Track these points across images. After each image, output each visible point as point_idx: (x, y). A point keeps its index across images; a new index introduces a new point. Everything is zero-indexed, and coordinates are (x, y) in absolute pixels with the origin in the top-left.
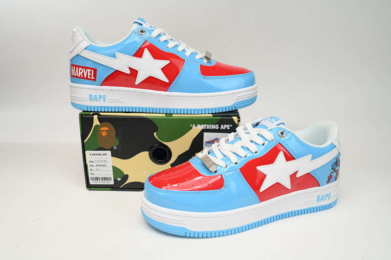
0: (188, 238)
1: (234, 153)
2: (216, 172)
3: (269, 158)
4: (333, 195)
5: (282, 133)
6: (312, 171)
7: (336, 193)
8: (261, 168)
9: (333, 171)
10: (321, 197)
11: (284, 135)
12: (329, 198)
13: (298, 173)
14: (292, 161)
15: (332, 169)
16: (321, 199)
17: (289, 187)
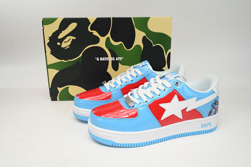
0: (114, 147)
1: (145, 95)
2: (133, 107)
3: (168, 99)
4: (212, 123)
5: (177, 83)
6: (198, 108)
7: (216, 122)
8: (162, 105)
9: (212, 108)
10: (204, 124)
11: (178, 84)
12: (210, 126)
13: (187, 109)
14: (183, 101)
15: (212, 107)
16: (204, 126)
17: (181, 118)
